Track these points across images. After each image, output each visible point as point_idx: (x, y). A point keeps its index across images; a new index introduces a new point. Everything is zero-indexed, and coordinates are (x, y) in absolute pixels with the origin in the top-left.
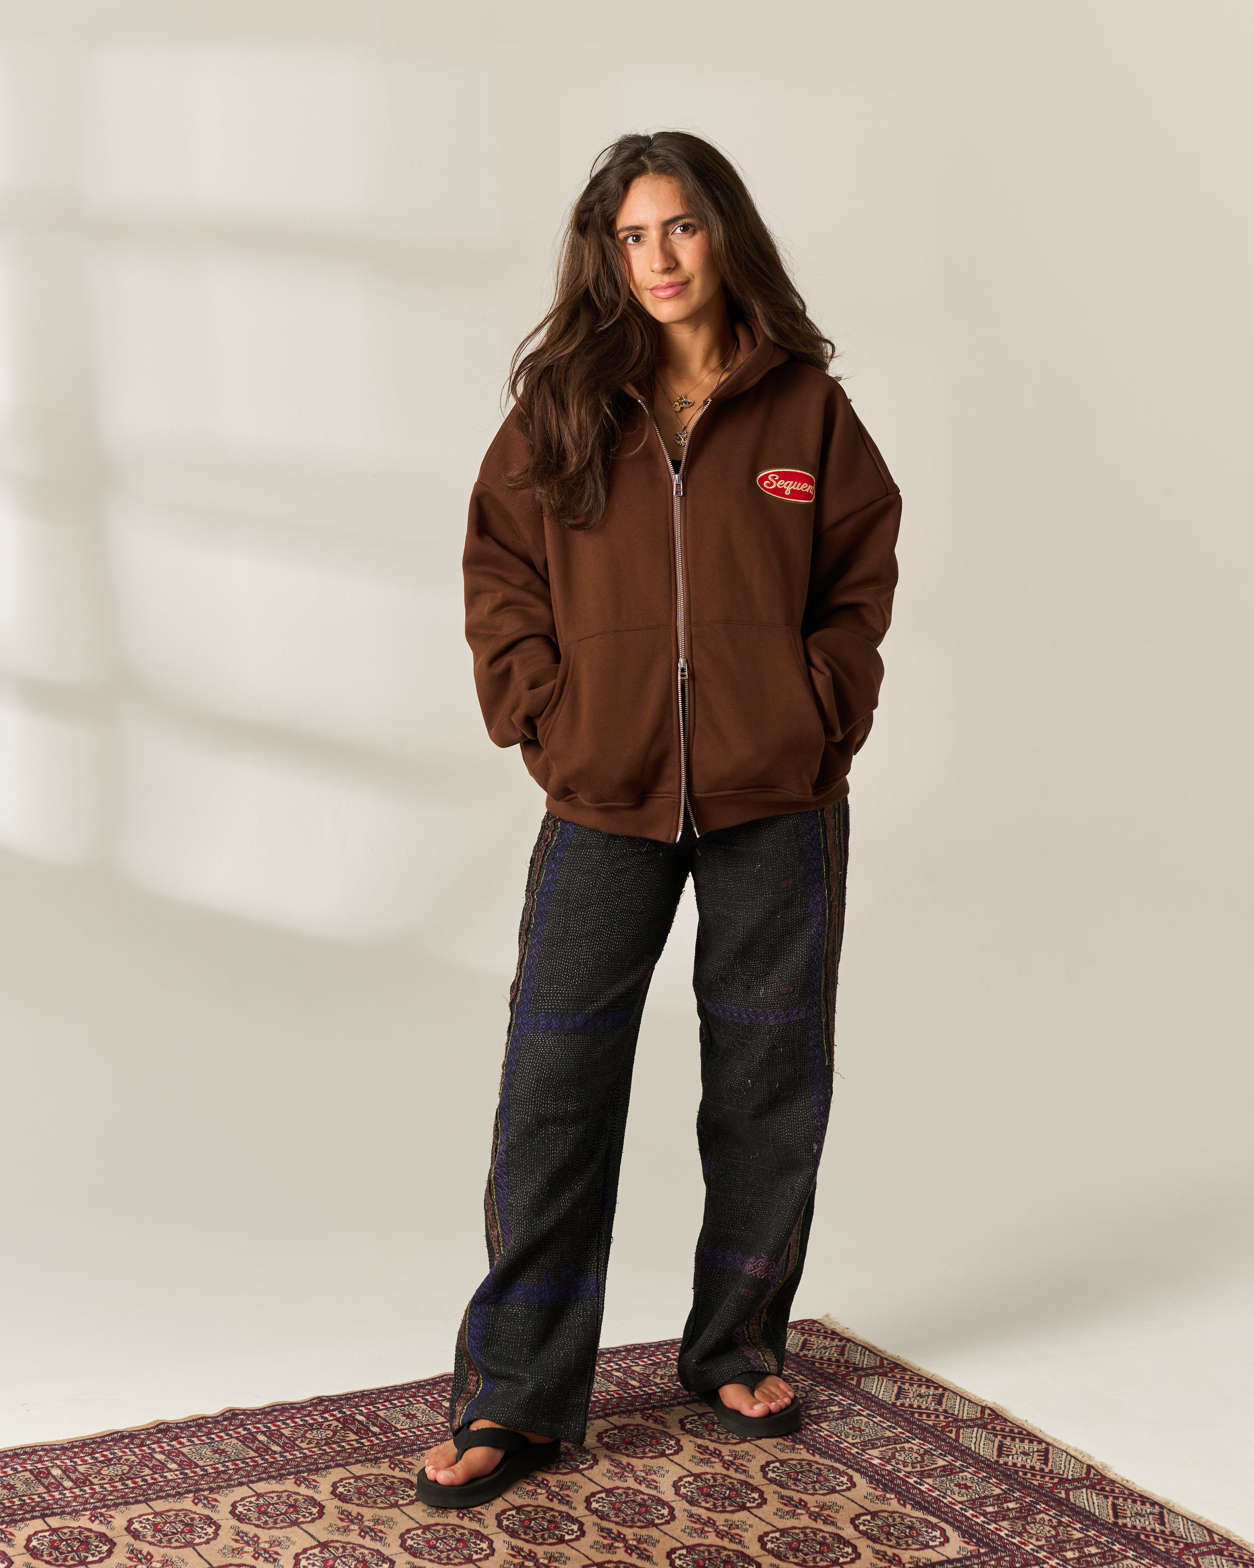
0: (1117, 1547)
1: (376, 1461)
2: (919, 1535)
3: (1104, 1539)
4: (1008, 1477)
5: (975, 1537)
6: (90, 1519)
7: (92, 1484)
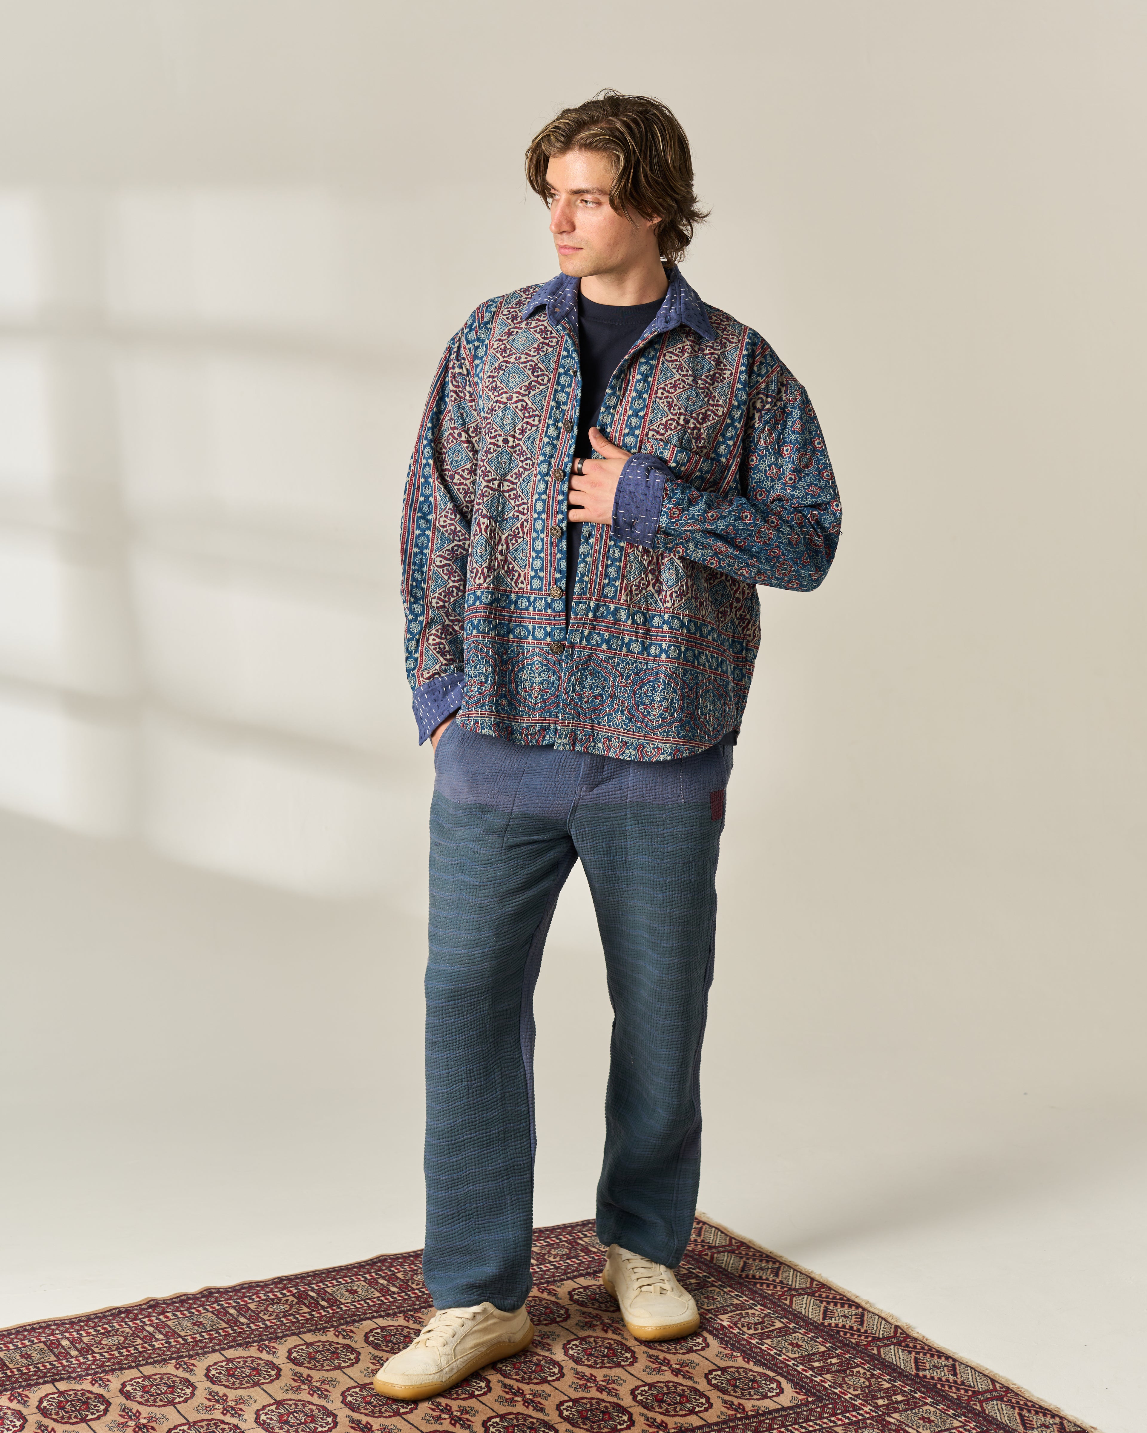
0: (918, 1395)
1: (324, 1330)
2: (759, 1387)
3: (907, 1388)
4: (831, 1337)
5: (804, 1388)
6: (91, 1383)
7: (94, 1352)
